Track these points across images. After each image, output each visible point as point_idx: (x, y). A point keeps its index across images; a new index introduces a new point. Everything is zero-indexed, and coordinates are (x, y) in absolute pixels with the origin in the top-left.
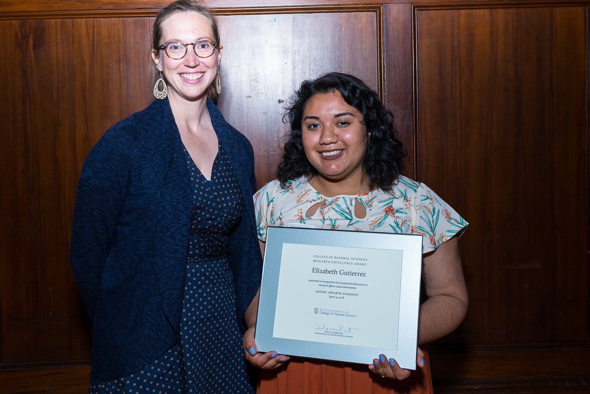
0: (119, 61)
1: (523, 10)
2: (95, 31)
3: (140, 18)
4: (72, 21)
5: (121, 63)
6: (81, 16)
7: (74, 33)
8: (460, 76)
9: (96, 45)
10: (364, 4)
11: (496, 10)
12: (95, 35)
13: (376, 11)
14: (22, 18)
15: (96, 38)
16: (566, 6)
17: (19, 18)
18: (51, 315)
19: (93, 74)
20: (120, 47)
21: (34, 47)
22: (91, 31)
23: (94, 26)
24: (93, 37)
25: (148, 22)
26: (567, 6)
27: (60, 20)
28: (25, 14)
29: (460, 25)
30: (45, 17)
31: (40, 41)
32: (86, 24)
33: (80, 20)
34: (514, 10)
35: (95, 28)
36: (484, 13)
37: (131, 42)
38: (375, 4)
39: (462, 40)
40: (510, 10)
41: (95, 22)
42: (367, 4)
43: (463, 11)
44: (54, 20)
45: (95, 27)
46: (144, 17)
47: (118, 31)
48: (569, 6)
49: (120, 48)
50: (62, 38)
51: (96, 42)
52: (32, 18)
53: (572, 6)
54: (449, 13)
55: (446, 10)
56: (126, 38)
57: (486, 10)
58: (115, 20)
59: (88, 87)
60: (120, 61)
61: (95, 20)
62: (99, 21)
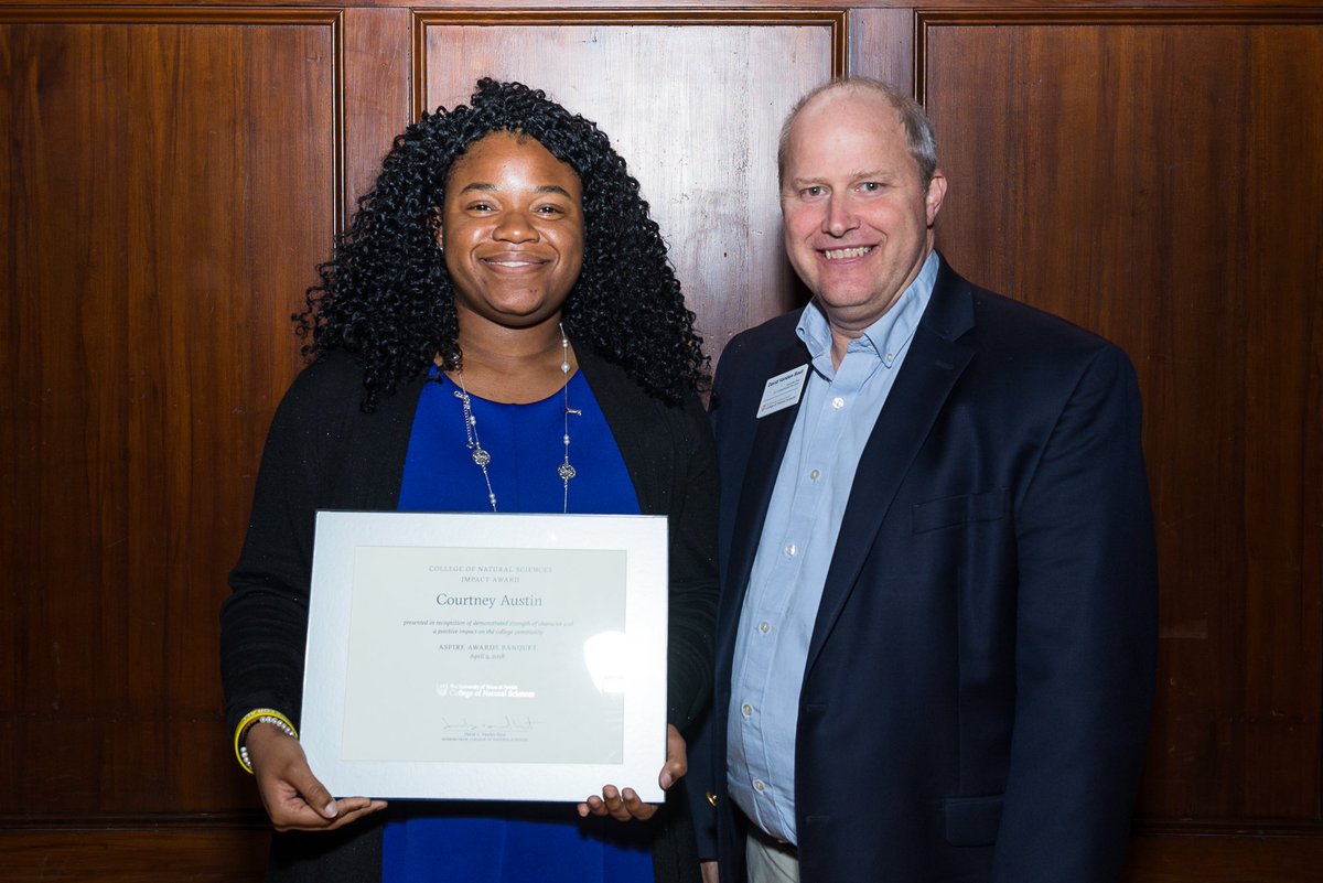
0: (233, 124)
1: (1179, 30)
2: (182, 53)
3: (285, 27)
4: (129, 30)
5: (238, 128)
6: (149, 20)
7: (133, 57)
8: (1026, 181)
9: (181, 86)
10: (803, 9)
11: (1116, 28)
12: (181, 63)
13: (832, 24)
14: (15, 19)
15: (181, 70)
16: (1281, 24)
17: (8, 20)
18: (56, 707)
19: (173, 152)
20: (237, 91)
21: (41, 87)
22: (171, 53)
23: (178, 42)
24: (177, 67)
25: (303, 36)
26: (1285, 24)
27: (101, 25)
28: (20, 11)
29: (1028, 63)
30: (66, 19)
31: (54, 72)
32: (161, 39)
33: (147, 28)
34: (1158, 30)
35: (181, 48)
36: (1085, 36)
37: (263, 81)
38: (829, 9)
39: (1032, 97)
40: (1149, 30)
41: (182, 33)
42: (810, 9)
43: (1036, 30)
44: (87, 27)
45: (181, 45)
46: (294, 24)
47: (234, 54)
48: (1290, 24)
49: (237, 95)
50: (105, 68)
51: (181, 79)
52: (38, 19)
53: (1297, 24)
54: (1004, 32)
55: (997, 25)
56: (251, 73)
57: (1091, 27)
58: (227, 30)
59: (159, 182)
60: (235, 123)
61: (182, 29)
62: (191, 31)
